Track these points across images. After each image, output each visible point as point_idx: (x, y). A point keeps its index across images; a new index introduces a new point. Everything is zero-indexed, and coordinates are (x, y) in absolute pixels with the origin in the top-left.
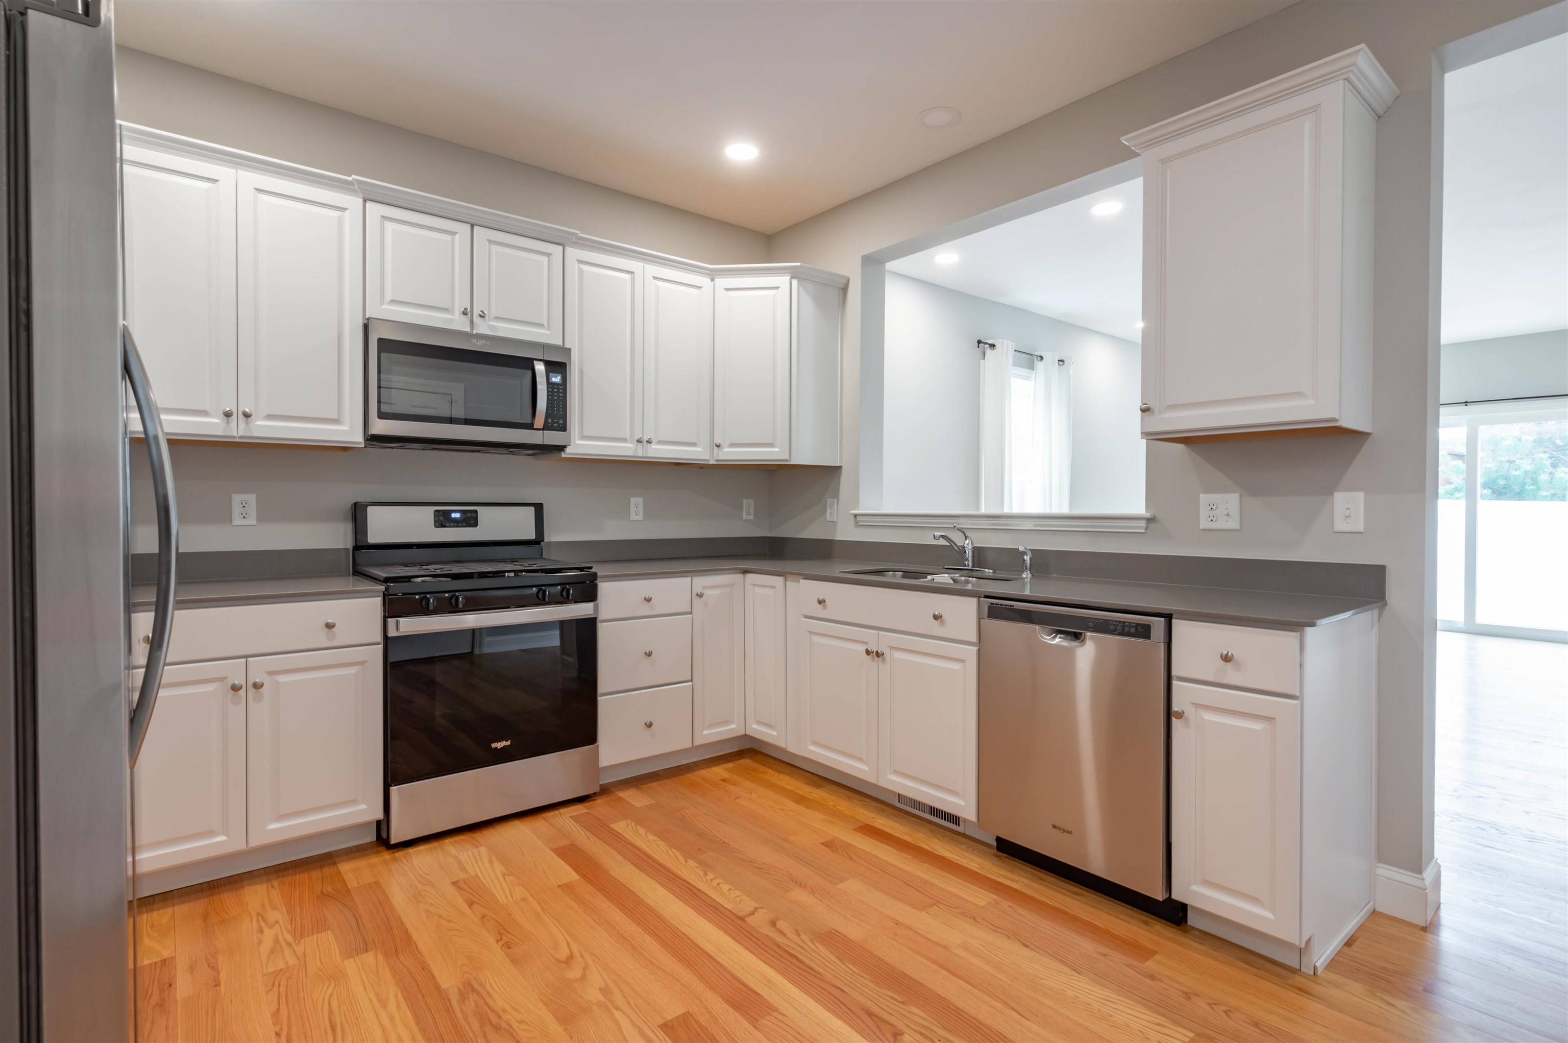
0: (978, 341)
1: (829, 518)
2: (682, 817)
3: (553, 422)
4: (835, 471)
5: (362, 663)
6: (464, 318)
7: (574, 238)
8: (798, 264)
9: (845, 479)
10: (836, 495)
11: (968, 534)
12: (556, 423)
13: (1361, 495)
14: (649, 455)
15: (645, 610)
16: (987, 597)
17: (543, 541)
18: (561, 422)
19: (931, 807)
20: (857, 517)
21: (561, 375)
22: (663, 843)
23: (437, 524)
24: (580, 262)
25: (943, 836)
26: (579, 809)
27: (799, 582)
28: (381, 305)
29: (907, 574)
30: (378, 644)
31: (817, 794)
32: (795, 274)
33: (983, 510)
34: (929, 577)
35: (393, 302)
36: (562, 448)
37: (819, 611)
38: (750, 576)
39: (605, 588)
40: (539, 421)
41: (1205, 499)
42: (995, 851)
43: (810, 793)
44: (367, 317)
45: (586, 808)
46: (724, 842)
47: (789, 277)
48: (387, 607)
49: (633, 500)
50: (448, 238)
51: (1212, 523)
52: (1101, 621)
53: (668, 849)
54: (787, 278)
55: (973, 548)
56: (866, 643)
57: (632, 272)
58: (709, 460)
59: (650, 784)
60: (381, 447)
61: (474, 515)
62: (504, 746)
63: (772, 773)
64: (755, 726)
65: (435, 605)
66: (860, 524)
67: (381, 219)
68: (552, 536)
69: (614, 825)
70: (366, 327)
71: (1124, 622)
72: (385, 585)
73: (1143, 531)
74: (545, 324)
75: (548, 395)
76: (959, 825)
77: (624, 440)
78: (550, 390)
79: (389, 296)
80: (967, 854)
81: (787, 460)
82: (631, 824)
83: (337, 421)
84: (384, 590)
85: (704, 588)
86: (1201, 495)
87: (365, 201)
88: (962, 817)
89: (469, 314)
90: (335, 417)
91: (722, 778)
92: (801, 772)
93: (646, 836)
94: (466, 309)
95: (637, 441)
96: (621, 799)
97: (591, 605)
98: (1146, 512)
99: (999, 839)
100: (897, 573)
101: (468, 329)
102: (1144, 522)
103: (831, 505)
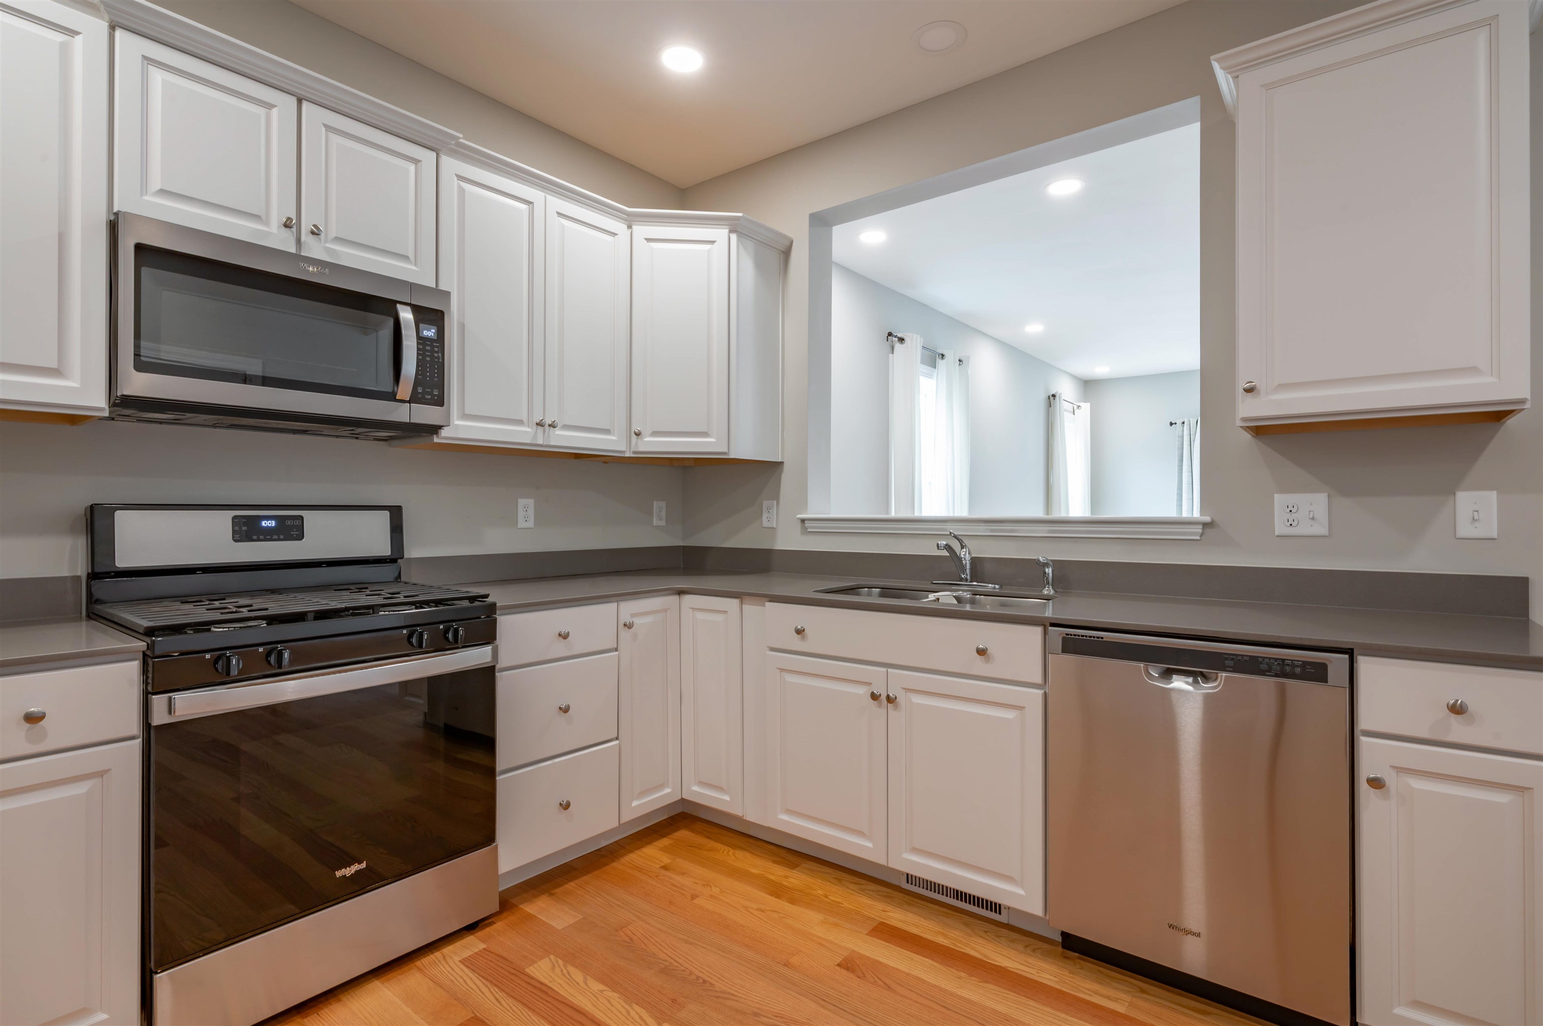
0: (889, 333)
1: (765, 523)
2: (629, 941)
3: (424, 393)
4: (774, 467)
5: (101, 774)
6: (286, 233)
7: (453, 142)
8: (741, 214)
9: (787, 477)
10: (776, 496)
11: (966, 542)
12: (428, 393)
13: (1493, 495)
14: (552, 444)
15: (560, 648)
16: (1053, 625)
17: (402, 558)
18: (436, 392)
19: (957, 891)
20: (806, 522)
21: (436, 327)
22: (616, 995)
23: (237, 536)
24: (460, 178)
25: (986, 932)
26: (472, 945)
27: (764, 606)
28: (142, 195)
29: (886, 592)
30: (132, 738)
31: (796, 878)
32: (735, 227)
33: (893, 514)
34: (932, 597)
35: (162, 192)
36: (435, 429)
37: (796, 643)
38: (688, 599)
39: (505, 623)
40: (405, 390)
41: (1280, 500)
42: (1060, 949)
43: (786, 877)
44: (115, 210)
45: (483, 941)
46: (704, 981)
47: (727, 230)
48: (150, 675)
49: (522, 502)
50: (261, 111)
51: (1291, 528)
52: (1246, 658)
53: (627, 1007)
54: (725, 231)
55: (971, 559)
56: (869, 684)
57: (532, 203)
58: (625, 451)
59: (567, 886)
60: (140, 420)
61: (298, 523)
62: (356, 872)
63: (725, 850)
64: (695, 788)
65: (241, 667)
66: (809, 530)
67: (142, 63)
68: (413, 551)
69: (531, 968)
70: (113, 227)
71: (1283, 660)
72: (148, 640)
73: (1198, 538)
74: (411, 255)
75: (418, 354)
76: (1000, 913)
77: (520, 422)
78: (421, 347)
79: (156, 183)
80: (1031, 960)
81: (724, 453)
82: (557, 962)
83: (56, 372)
84: (145, 648)
85: (633, 615)
86: (1275, 495)
87: (112, 28)
88: (1003, 905)
89: (295, 227)
90: (55, 366)
91: (663, 864)
92: (760, 843)
93: (587, 985)
94: (289, 219)
95: (537, 424)
96: (530, 917)
97: (488, 649)
98: (1201, 515)
99: (1064, 935)
100: (874, 589)
101: (293, 250)
102: (1201, 527)
103: (769, 509)
